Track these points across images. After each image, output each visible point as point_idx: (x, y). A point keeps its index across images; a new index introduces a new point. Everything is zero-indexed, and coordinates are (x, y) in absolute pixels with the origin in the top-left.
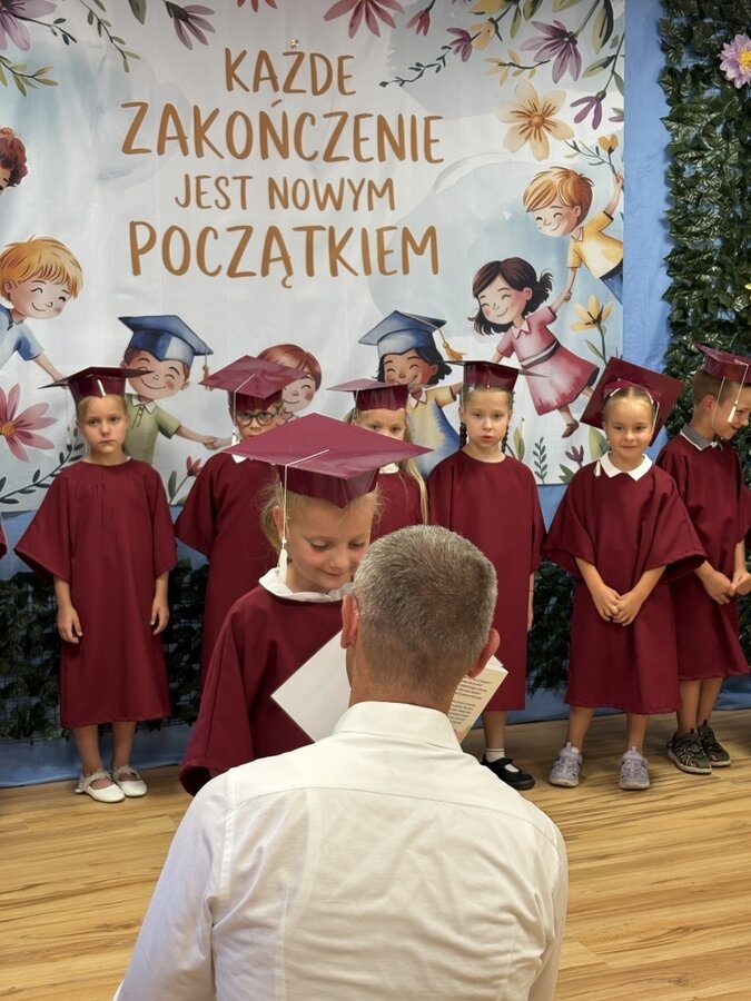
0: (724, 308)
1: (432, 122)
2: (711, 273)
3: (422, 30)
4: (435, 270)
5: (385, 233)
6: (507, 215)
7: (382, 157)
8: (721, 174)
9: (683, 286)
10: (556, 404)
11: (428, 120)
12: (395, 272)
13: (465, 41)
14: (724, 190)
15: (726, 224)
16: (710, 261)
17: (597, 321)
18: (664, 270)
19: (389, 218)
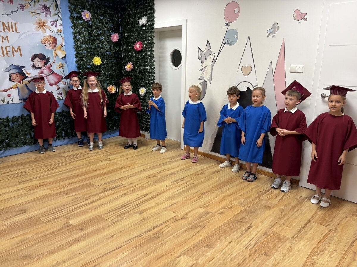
0: (88, 65)
1: (16, 24)
2: (84, 58)
3: (11, 4)
4: (21, 56)
5: (7, 48)
6: (38, 45)
7: (4, 31)
8: (84, 38)
9: (79, 60)
10: (54, 84)
11: (15, 24)
12: (11, 56)
13: (22, 7)
14: (85, 42)
15: (87, 48)
16: (84, 56)
17: (62, 67)
18: (75, 57)
19: (8, 44)
